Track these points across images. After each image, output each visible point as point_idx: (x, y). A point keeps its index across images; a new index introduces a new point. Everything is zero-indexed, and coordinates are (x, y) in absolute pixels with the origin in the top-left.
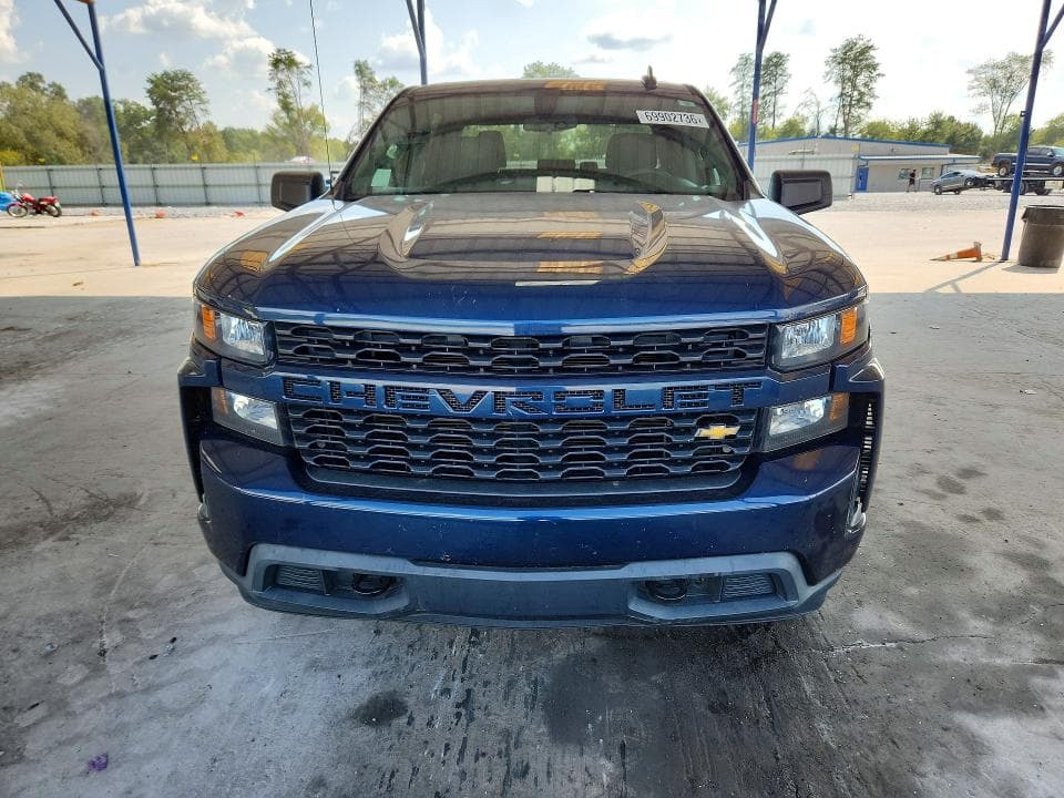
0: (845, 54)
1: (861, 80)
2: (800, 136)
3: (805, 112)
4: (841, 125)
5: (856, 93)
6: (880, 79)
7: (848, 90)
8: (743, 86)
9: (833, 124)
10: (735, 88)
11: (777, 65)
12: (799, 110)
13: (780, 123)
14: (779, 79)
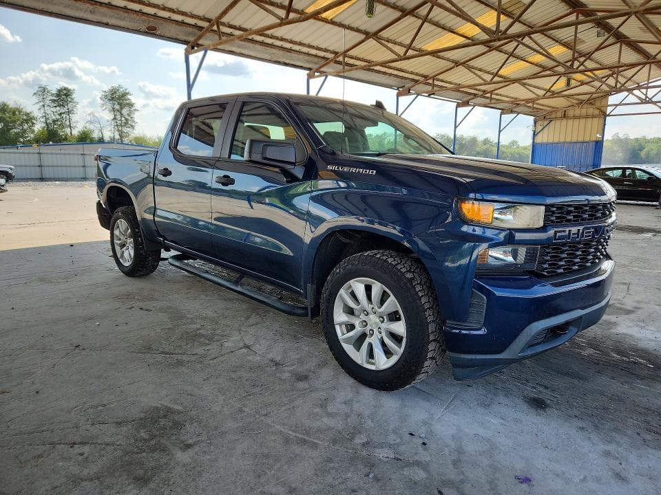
0: (112, 94)
1: (125, 111)
2: (92, 141)
3: (91, 127)
4: (117, 137)
5: (123, 119)
6: (136, 113)
7: (118, 117)
8: (44, 106)
9: (112, 135)
10: (38, 106)
11: (67, 95)
12: (87, 124)
13: (76, 132)
14: (70, 104)
